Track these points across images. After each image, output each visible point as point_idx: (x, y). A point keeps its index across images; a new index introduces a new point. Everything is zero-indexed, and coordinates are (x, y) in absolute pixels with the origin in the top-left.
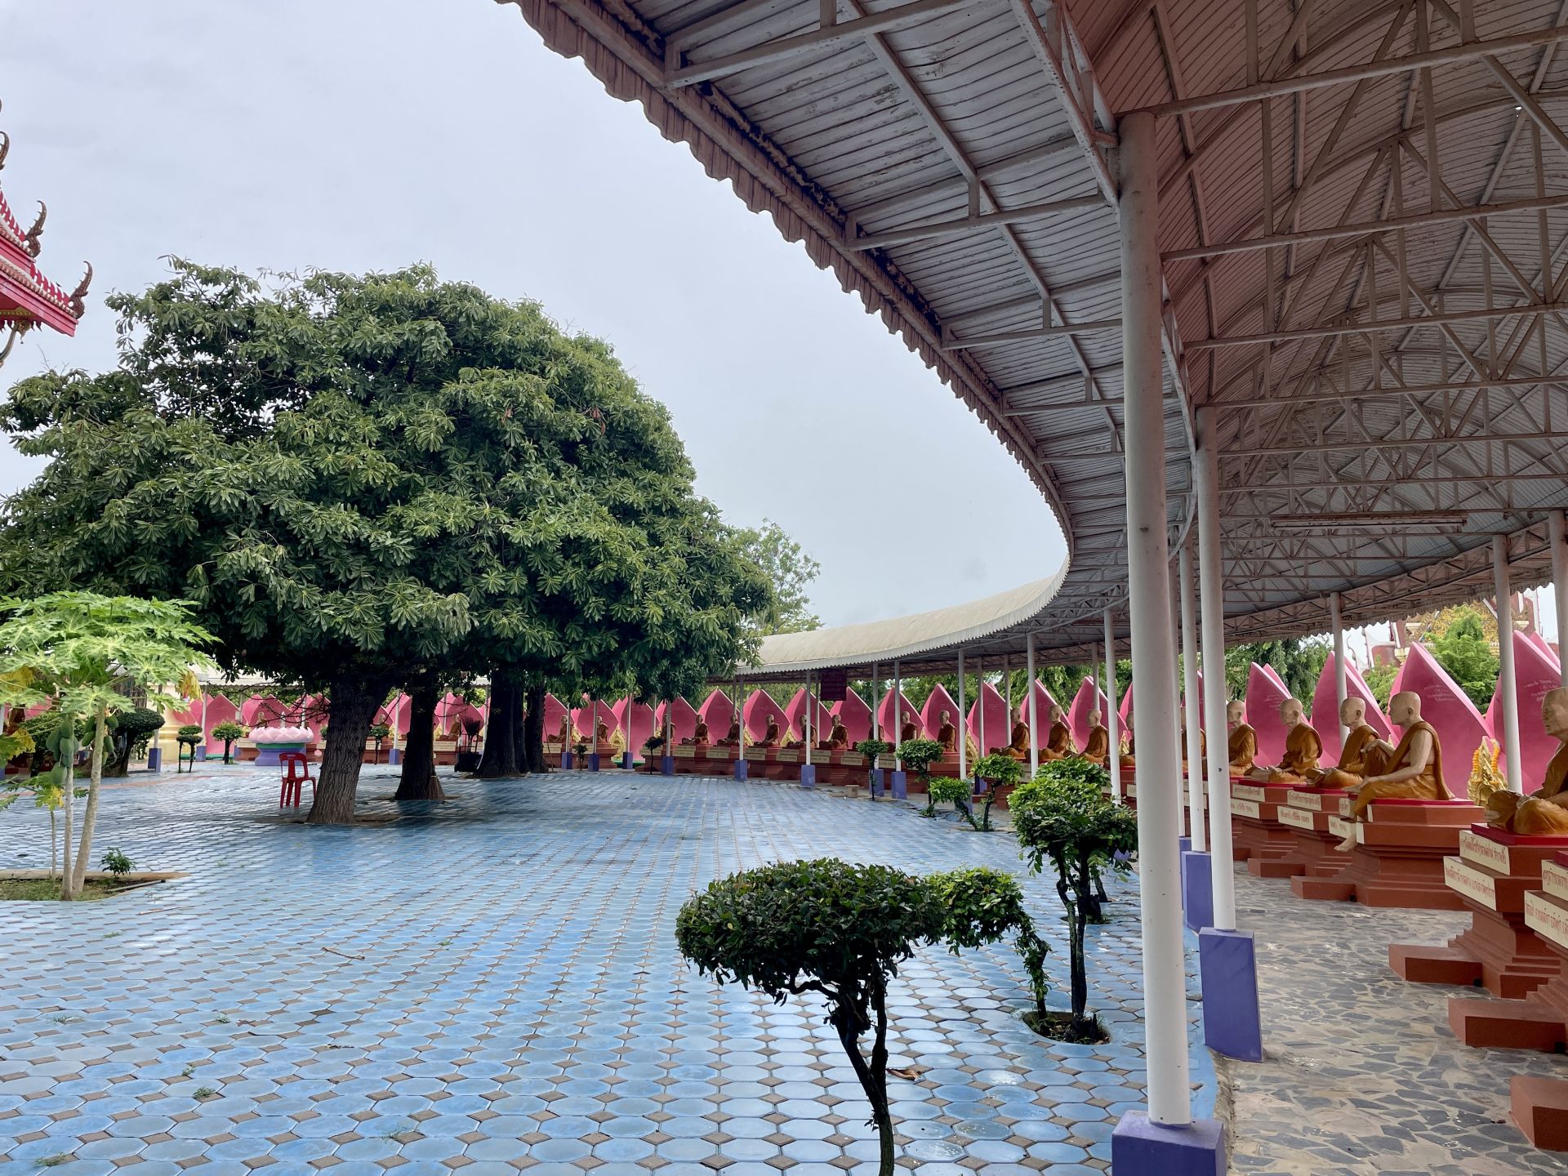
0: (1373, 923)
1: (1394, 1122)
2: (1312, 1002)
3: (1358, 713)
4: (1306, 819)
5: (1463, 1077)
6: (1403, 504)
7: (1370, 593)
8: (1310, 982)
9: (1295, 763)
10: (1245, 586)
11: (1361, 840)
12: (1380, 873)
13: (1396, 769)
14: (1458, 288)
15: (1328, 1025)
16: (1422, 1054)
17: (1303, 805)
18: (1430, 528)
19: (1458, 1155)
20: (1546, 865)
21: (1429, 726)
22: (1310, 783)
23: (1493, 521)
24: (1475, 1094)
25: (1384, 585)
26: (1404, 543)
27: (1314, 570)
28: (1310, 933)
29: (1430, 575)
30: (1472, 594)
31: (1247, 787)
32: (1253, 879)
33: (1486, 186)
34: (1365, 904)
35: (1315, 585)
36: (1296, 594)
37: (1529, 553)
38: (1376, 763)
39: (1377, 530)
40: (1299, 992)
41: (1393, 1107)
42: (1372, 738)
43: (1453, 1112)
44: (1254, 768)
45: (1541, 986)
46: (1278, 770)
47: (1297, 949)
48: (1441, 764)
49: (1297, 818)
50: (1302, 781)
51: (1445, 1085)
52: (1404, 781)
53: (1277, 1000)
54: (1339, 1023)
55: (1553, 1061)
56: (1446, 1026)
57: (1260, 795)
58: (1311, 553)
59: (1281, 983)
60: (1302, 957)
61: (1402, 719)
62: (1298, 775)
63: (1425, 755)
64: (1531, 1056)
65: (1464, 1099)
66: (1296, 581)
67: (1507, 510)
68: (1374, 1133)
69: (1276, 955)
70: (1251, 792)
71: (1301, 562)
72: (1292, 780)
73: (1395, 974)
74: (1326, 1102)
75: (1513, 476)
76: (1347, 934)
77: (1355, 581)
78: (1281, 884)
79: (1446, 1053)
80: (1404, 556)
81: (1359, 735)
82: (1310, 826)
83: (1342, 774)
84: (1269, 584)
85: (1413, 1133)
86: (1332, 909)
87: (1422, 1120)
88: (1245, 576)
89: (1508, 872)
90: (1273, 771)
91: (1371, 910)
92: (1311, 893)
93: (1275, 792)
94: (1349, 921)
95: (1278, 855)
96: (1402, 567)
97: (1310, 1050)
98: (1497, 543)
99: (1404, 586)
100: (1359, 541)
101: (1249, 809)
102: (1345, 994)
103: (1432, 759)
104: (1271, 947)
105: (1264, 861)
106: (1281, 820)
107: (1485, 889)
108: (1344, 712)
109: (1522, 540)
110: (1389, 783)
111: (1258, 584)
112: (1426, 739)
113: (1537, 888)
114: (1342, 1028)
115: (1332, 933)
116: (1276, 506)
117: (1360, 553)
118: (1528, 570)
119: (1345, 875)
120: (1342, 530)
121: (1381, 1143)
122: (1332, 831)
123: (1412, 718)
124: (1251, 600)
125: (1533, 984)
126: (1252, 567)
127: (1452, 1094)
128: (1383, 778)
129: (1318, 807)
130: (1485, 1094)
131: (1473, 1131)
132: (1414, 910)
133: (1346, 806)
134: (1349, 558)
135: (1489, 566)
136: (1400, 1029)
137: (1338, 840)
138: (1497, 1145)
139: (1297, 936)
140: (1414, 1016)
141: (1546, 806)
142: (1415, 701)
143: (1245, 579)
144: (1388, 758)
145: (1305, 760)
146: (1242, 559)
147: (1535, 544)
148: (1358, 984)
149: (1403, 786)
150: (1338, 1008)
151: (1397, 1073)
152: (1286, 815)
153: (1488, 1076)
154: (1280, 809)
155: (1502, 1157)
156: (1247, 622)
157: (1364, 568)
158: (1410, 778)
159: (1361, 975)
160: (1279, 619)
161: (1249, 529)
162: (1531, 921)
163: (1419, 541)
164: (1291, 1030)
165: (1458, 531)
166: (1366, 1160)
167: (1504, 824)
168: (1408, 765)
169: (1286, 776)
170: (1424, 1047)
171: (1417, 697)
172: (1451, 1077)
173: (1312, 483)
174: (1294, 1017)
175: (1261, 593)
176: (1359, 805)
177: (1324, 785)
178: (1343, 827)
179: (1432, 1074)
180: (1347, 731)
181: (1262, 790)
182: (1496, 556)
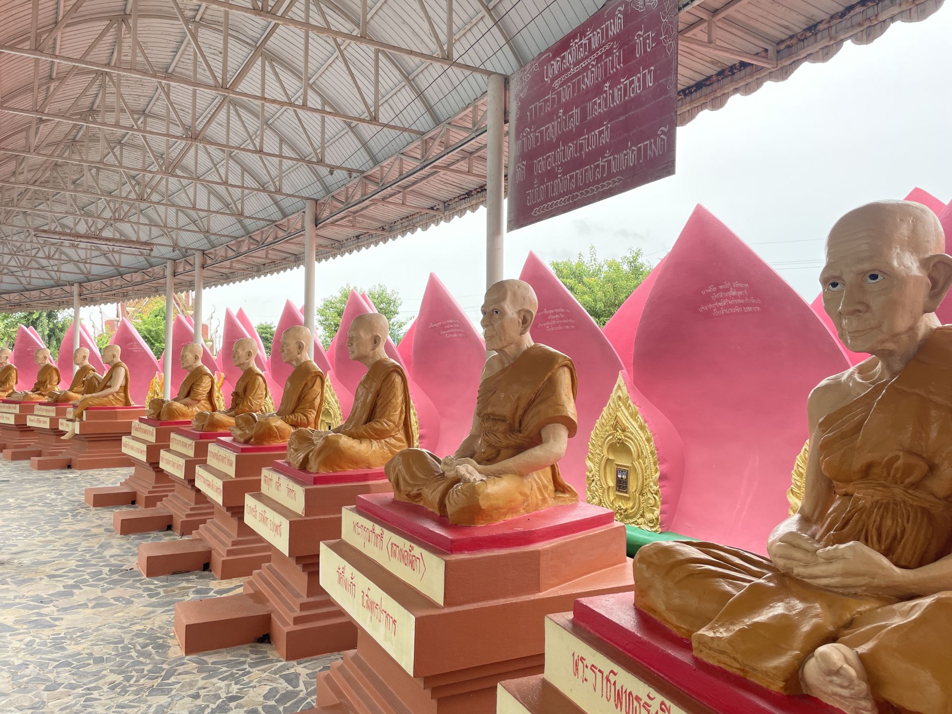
0: (79, 479)
1: (71, 582)
2: (32, 528)
3: (84, 357)
4: (45, 422)
5: (115, 551)
6: (121, 235)
7: (98, 286)
8: (33, 517)
9: (42, 389)
10: (17, 274)
11: (77, 432)
12: (87, 450)
13: (102, 390)
14: (155, 116)
15: (40, 539)
16: (95, 544)
17: (44, 414)
18: (136, 251)
19: (104, 590)
20: (173, 435)
21: (124, 364)
22: (50, 400)
23: (167, 252)
24: (120, 558)
25: (107, 282)
26: (120, 258)
27: (64, 268)
28: (38, 490)
29: (134, 278)
30: (156, 291)
31: (7, 405)
32: (5, 462)
33: (171, 64)
34: (76, 469)
35: (64, 277)
36: (52, 282)
37: (185, 272)
38: (91, 387)
39: (105, 248)
40: (25, 523)
41: (71, 575)
42: (91, 372)
43: (106, 570)
44: (14, 392)
45: (164, 499)
46: (30, 393)
47: (28, 500)
48: (129, 386)
49: (39, 422)
50: (46, 399)
51: (105, 557)
52: (106, 396)
53: (10, 530)
54: (47, 536)
55: (164, 535)
56: (112, 527)
57: (16, 409)
58: (63, 257)
59: (14, 520)
60: (30, 503)
61: (109, 360)
62: (43, 396)
63: (120, 381)
64: (154, 534)
65: (113, 562)
66: (53, 273)
67: (175, 246)
68: (57, 590)
69: (13, 505)
70: (10, 408)
71: (56, 262)
72: (39, 399)
73: (87, 505)
74: (32, 579)
75: (180, 229)
76: (62, 487)
77: (91, 277)
78: (25, 463)
79: (108, 541)
80: (119, 266)
81: (84, 370)
82: (47, 426)
83: (71, 393)
84: (34, 274)
85: (81, 585)
86: (56, 474)
87: (87, 577)
88: (18, 267)
89: (154, 441)
90: (27, 394)
91: (79, 472)
92: (42, 466)
93: (26, 406)
94: (65, 480)
95: (25, 446)
96: (119, 272)
97: (25, 554)
98: (169, 264)
99: (119, 284)
100: (94, 253)
101: (8, 418)
102: (54, 520)
103: (124, 383)
104: (11, 500)
105: (14, 450)
106: (29, 424)
107: (142, 451)
108: (76, 356)
109: (182, 265)
110: (98, 397)
111: (27, 273)
112: (122, 372)
113: (167, 448)
114: (49, 538)
115: (52, 488)
116: (42, 224)
117: (94, 261)
118: (186, 281)
119: (66, 454)
120: (82, 245)
121: (61, 594)
122: (61, 428)
123: (115, 360)
124: (21, 283)
125: (160, 499)
126: (22, 261)
127: (108, 561)
128: (94, 395)
129: (53, 414)
130: (125, 557)
131: (116, 577)
132: (105, 469)
133: (70, 412)
134: (86, 262)
135: (164, 277)
136: (84, 534)
137: (63, 433)
138: (127, 581)
139: (29, 492)
140: (94, 525)
141: (177, 405)
142: (117, 350)
143: (18, 269)
144: (99, 383)
145: (49, 386)
146: (15, 255)
147: (188, 268)
148: (64, 514)
149: (106, 399)
150: (48, 528)
151: (78, 557)
152: (32, 421)
153: (129, 548)
154: (28, 417)
155: (128, 586)
156: (17, 298)
157: (96, 270)
158: (110, 394)
159: (66, 508)
160: (40, 297)
161: (22, 236)
162: (162, 465)
163: (128, 258)
164: (16, 546)
165: (149, 255)
166: (50, 605)
167: (155, 416)
168: (110, 387)
169: (35, 396)
170: (96, 540)
171: (119, 348)
172: (108, 553)
173: (67, 213)
174: (19, 538)
175: (28, 279)
176: (78, 411)
177: (58, 401)
178: (68, 425)
179: (98, 553)
180: (77, 368)
181: (18, 406)
182: (168, 272)
